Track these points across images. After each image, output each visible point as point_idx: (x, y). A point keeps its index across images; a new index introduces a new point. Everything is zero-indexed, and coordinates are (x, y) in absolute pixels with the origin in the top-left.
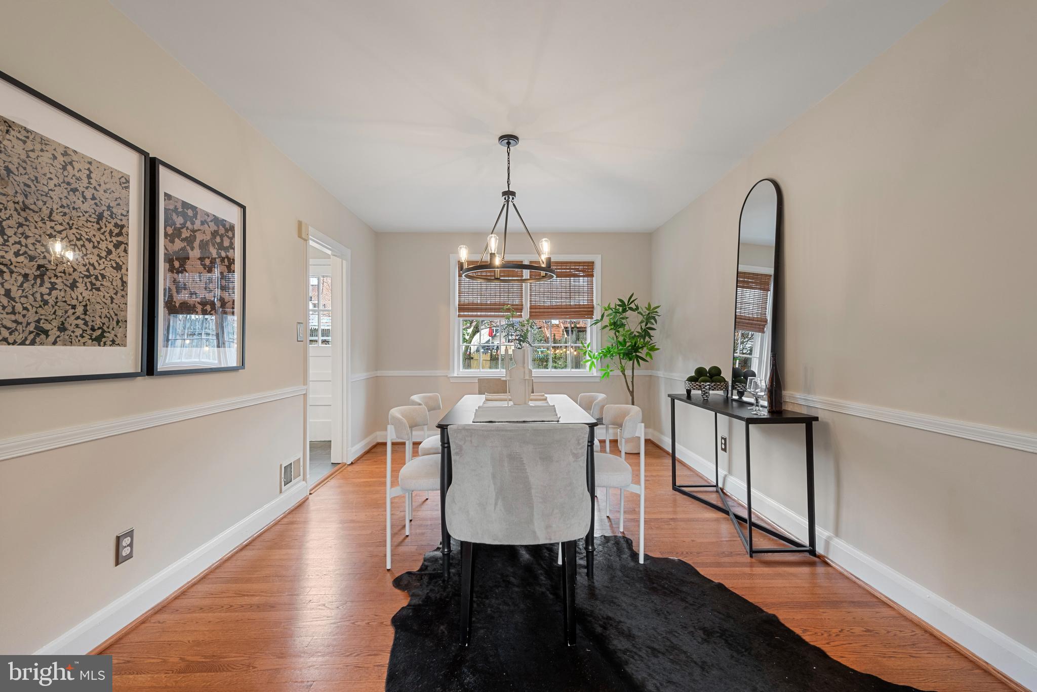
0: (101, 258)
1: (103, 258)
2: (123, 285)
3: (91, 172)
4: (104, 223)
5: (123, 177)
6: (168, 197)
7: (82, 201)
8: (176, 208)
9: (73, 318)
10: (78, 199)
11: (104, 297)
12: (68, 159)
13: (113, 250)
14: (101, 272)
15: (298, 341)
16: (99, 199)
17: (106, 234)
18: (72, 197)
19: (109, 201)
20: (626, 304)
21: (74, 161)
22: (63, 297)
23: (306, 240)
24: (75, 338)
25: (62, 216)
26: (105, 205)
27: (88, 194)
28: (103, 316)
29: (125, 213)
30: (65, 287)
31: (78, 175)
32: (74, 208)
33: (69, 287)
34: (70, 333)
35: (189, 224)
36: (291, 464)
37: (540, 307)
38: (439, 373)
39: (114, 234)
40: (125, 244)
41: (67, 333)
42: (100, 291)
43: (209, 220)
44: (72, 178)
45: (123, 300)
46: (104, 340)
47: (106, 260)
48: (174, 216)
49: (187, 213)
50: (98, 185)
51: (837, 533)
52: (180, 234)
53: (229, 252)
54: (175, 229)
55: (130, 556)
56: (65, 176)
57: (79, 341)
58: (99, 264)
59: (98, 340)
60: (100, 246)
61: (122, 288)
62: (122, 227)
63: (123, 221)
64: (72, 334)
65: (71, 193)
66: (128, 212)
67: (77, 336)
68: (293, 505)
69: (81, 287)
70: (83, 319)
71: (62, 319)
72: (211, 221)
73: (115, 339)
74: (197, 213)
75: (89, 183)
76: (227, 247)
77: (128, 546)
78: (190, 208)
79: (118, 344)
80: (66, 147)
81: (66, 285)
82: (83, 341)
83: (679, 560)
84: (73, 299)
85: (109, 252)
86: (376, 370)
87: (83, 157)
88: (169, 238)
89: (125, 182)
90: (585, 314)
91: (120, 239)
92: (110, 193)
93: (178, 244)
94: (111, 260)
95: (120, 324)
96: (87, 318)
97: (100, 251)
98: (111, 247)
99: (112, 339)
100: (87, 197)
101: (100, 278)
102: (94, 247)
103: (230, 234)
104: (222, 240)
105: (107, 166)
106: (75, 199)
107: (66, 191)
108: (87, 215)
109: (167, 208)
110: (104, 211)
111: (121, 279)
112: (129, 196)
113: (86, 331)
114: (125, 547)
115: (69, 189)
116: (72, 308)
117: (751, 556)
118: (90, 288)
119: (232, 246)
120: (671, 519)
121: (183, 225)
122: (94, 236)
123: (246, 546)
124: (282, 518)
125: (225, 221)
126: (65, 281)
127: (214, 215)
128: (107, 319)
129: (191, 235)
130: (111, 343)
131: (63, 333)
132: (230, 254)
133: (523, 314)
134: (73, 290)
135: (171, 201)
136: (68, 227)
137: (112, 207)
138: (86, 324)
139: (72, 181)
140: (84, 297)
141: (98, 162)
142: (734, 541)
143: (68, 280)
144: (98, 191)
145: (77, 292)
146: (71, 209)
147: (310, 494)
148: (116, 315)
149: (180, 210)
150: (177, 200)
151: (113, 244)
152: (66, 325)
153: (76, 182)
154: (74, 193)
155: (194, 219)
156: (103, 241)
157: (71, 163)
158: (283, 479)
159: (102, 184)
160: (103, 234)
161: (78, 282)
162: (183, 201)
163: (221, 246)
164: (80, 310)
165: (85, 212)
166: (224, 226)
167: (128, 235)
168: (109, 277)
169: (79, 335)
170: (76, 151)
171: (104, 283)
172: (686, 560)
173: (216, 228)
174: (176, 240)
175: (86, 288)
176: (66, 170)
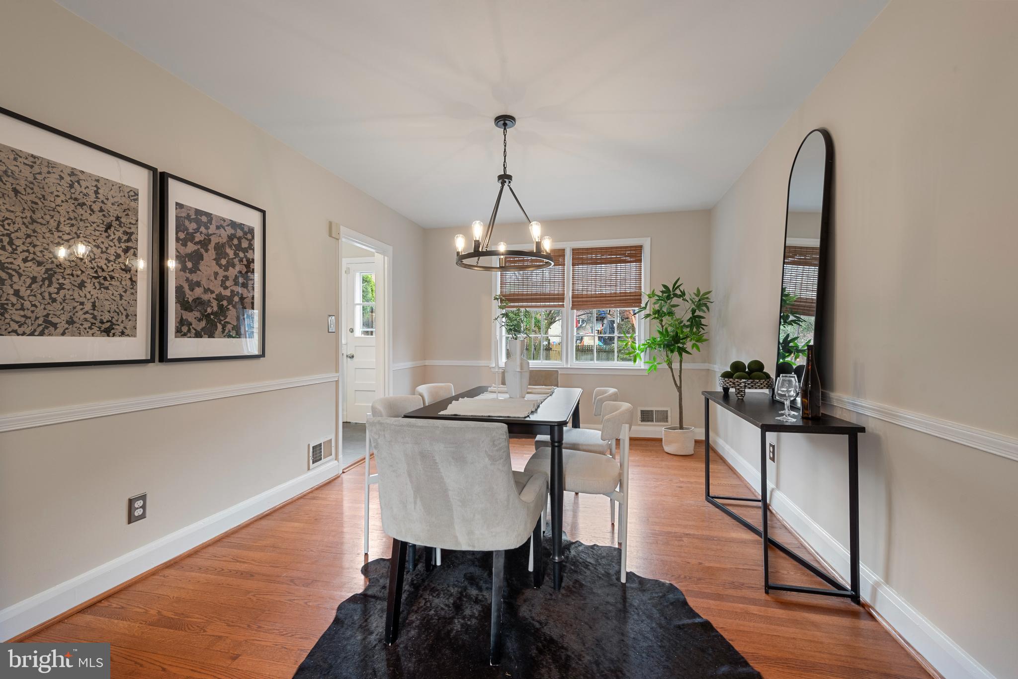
0: (109, 261)
1: (112, 261)
2: (132, 284)
3: (98, 188)
4: (112, 232)
5: (131, 191)
6: (179, 206)
7: (90, 214)
8: (188, 216)
9: (81, 313)
10: (86, 212)
11: (113, 295)
12: (74, 178)
13: (122, 254)
14: (110, 274)
15: (329, 332)
16: (106, 211)
17: (114, 241)
18: (80, 211)
19: (117, 212)
20: (671, 289)
21: (81, 180)
22: (71, 296)
23: (338, 239)
24: (84, 330)
25: (70, 227)
26: (113, 216)
27: (96, 207)
28: (112, 310)
29: (134, 222)
30: (73, 287)
31: (85, 191)
32: (81, 220)
33: (77, 287)
34: (78, 325)
35: (202, 229)
36: (320, 445)
37: (582, 296)
38: (482, 363)
39: (123, 241)
40: (134, 248)
41: (75, 325)
42: (109, 289)
43: (225, 224)
44: (79, 194)
45: (132, 297)
46: (113, 331)
47: (115, 263)
48: (187, 223)
49: (201, 220)
50: (106, 199)
51: (887, 579)
52: (193, 238)
53: (247, 252)
54: (187, 234)
55: (143, 516)
56: (72, 193)
57: (88, 332)
58: (108, 267)
59: (108, 332)
60: (108, 251)
61: (132, 287)
62: (132, 234)
63: (132, 229)
64: (81, 326)
65: (78, 207)
66: (137, 221)
67: (85, 329)
68: (322, 481)
69: (89, 286)
70: (92, 314)
71: (71, 314)
72: (228, 225)
73: (125, 331)
74: (212, 219)
75: (97, 197)
76: (245, 248)
77: (140, 507)
78: (204, 215)
79: (128, 335)
80: (73, 169)
81: (74, 285)
82: (92, 333)
83: (671, 584)
84: (81, 297)
85: (118, 256)
86: (425, 360)
87: (90, 176)
88: (181, 242)
89: (134, 195)
90: (632, 302)
91: (130, 244)
92: (118, 206)
93: (191, 247)
94: (119, 263)
95: (129, 318)
96: (96, 313)
97: (108, 255)
98: (120, 251)
99: (121, 331)
100: (94, 210)
101: (109, 279)
102: (102, 252)
103: (249, 236)
104: (240, 242)
105: (115, 182)
106: (83, 212)
107: (73, 206)
108: (95, 225)
109: (179, 215)
110: (112, 221)
111: (131, 279)
112: (138, 207)
113: (95, 324)
114: (138, 508)
115: (76, 204)
116: (80, 305)
117: (767, 592)
118: (98, 288)
119: (251, 247)
120: (687, 534)
121: (197, 230)
122: (103, 243)
123: (267, 515)
124: (309, 493)
125: (244, 225)
126: (72, 282)
127: (230, 220)
128: (116, 314)
129: (205, 238)
130: (120, 334)
131: (71, 326)
132: (249, 255)
133: (565, 303)
134: (81, 290)
135: (183, 209)
136: (75, 236)
137: (121, 218)
138: (95, 317)
139: (79, 197)
140: (92, 295)
141: (105, 179)
142: (753, 570)
143: (76, 281)
144: (106, 204)
145: (85, 291)
146: (79, 221)
147: (343, 472)
148: (125, 310)
149: (193, 217)
150: (190, 208)
151: (122, 249)
152: (75, 319)
153: (83, 198)
154: (82, 206)
155: (209, 225)
156: (112, 247)
157: (78, 182)
158: (311, 458)
159: (110, 197)
160: (111, 241)
161: (86, 282)
162: (196, 209)
163: (239, 247)
164: (88, 307)
165: (92, 222)
166: (242, 229)
167: (137, 241)
168: (118, 278)
169: (87, 327)
170: (83, 172)
171: (113, 283)
172: (680, 585)
173: (233, 232)
174: (189, 244)
175: (94, 287)
176: (73, 187)
